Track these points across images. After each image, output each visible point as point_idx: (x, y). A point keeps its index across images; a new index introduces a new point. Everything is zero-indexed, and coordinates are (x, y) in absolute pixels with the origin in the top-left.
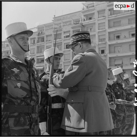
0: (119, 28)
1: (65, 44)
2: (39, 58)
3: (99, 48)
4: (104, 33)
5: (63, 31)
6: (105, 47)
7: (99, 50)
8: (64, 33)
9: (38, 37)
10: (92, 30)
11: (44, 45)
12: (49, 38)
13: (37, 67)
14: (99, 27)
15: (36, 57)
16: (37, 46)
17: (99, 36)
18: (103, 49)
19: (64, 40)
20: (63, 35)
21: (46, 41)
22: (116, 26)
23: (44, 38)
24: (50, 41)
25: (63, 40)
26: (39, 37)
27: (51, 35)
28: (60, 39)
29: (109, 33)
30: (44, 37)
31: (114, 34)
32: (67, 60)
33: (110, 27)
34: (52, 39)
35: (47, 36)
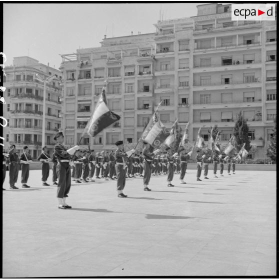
0: (208, 70)
1: (125, 84)
2: (80, 103)
3: (179, 95)
4: (187, 74)
5: (123, 64)
6: (188, 95)
7: (179, 98)
8: (125, 67)
9: (80, 69)
10: (169, 67)
11: (91, 84)
12: (99, 73)
13: (78, 117)
14: (180, 64)
15: (77, 101)
16: (79, 84)
17: (179, 77)
18: (184, 97)
19: (125, 79)
20: (123, 72)
21: (95, 77)
22: (204, 66)
23: (90, 72)
24: (101, 79)
25: (123, 78)
26: (82, 69)
27: (103, 69)
28: (118, 76)
29: (194, 74)
30: (91, 70)
32: (129, 109)
33: (195, 66)
34: (105, 76)
35: (96, 69)
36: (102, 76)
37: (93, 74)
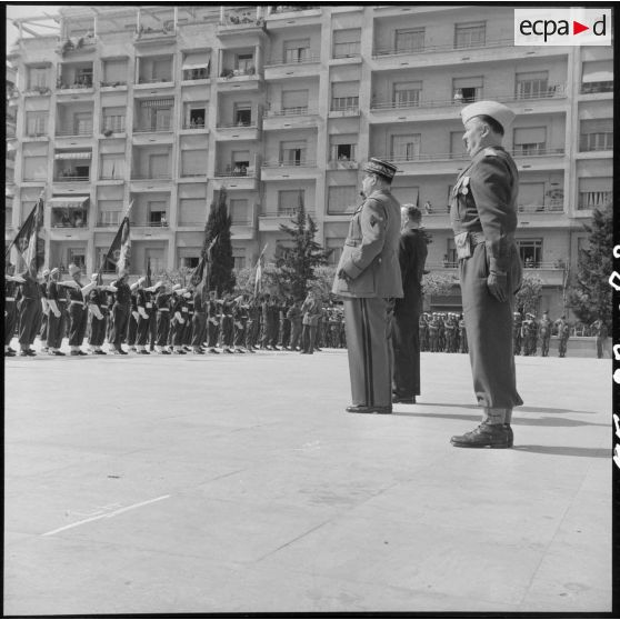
0: (415, 62)
1: (185, 104)
2: (62, 156)
3: (331, 136)
4: (353, 75)
5: (180, 47)
6: (356, 134)
7: (331, 146)
8: (186, 55)
9: (61, 61)
10: (307, 54)
11: (91, 104)
12: (115, 73)
13: (55, 196)
14: (335, 44)
15: (51, 150)
16: (58, 104)
17: (333, 84)
18: (344, 142)
19: (184, 88)
20: (180, 66)
21: (103, 85)
22: (403, 50)
23: (91, 70)
24: (118, 88)
25: (179, 88)
26: (68, 61)
27: (125, 60)
28: (164, 81)
29: (376, 76)
30: (92, 63)
31: (395, 84)
32: (192, 176)
33: (378, 51)
34: (130, 80)
35: (106, 62)
36: (121, 80)
37: (98, 74)
